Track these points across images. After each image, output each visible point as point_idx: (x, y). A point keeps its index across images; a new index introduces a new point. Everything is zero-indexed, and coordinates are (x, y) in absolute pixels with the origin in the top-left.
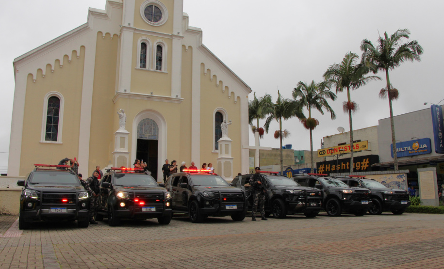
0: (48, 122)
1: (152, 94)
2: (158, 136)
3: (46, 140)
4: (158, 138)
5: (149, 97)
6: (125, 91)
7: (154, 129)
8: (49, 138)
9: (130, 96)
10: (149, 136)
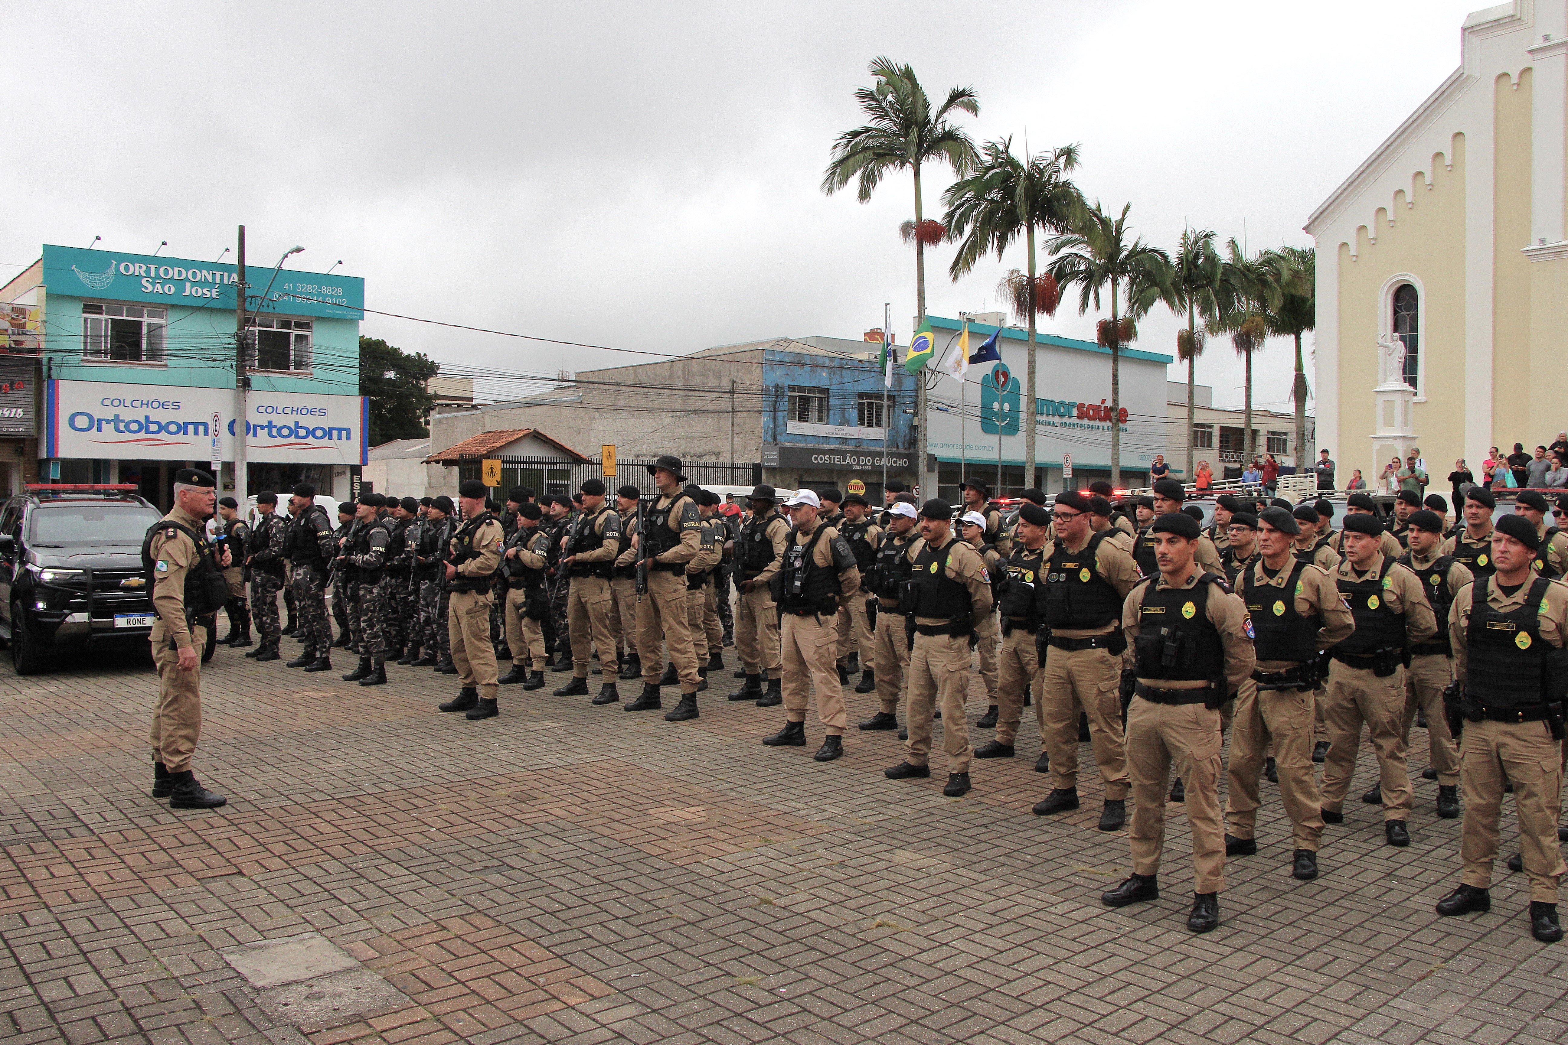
6: (1542, 241)
9: (1558, 253)
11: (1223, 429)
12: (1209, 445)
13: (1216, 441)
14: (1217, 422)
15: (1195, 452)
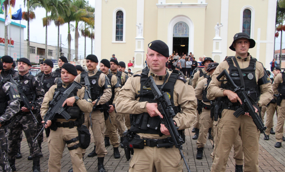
0: (117, 28)
1: (181, 3)
2: (188, 34)
3: (116, 40)
4: (188, 36)
5: (179, 6)
6: (161, 3)
7: (185, 29)
8: (118, 39)
9: (165, 6)
10: (182, 34)
11: (38, 48)
12: (34, 53)
13: (36, 52)
14: (37, 46)
15: (31, 54)
